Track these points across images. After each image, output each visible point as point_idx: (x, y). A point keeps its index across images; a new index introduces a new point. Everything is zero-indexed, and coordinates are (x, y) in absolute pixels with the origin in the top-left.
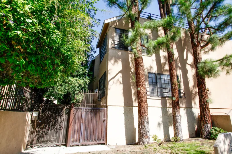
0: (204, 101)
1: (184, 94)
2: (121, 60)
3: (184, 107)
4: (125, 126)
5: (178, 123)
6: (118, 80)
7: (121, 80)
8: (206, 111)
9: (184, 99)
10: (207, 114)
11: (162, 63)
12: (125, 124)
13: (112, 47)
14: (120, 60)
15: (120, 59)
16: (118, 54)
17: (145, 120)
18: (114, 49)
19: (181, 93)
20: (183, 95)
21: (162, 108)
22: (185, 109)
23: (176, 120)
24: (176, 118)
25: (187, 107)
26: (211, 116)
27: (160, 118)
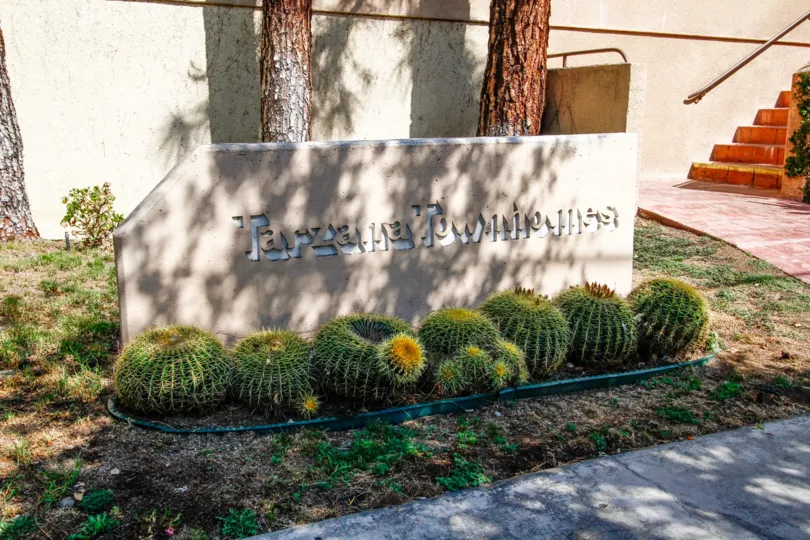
3: (403, 13)
5: (280, 112)
8: (514, 34)
10: (517, 59)
21: (205, 14)
22: (408, 25)
23: (272, 92)
24: (273, 84)
25: (426, 14)
26: (552, 73)
27: (190, 81)
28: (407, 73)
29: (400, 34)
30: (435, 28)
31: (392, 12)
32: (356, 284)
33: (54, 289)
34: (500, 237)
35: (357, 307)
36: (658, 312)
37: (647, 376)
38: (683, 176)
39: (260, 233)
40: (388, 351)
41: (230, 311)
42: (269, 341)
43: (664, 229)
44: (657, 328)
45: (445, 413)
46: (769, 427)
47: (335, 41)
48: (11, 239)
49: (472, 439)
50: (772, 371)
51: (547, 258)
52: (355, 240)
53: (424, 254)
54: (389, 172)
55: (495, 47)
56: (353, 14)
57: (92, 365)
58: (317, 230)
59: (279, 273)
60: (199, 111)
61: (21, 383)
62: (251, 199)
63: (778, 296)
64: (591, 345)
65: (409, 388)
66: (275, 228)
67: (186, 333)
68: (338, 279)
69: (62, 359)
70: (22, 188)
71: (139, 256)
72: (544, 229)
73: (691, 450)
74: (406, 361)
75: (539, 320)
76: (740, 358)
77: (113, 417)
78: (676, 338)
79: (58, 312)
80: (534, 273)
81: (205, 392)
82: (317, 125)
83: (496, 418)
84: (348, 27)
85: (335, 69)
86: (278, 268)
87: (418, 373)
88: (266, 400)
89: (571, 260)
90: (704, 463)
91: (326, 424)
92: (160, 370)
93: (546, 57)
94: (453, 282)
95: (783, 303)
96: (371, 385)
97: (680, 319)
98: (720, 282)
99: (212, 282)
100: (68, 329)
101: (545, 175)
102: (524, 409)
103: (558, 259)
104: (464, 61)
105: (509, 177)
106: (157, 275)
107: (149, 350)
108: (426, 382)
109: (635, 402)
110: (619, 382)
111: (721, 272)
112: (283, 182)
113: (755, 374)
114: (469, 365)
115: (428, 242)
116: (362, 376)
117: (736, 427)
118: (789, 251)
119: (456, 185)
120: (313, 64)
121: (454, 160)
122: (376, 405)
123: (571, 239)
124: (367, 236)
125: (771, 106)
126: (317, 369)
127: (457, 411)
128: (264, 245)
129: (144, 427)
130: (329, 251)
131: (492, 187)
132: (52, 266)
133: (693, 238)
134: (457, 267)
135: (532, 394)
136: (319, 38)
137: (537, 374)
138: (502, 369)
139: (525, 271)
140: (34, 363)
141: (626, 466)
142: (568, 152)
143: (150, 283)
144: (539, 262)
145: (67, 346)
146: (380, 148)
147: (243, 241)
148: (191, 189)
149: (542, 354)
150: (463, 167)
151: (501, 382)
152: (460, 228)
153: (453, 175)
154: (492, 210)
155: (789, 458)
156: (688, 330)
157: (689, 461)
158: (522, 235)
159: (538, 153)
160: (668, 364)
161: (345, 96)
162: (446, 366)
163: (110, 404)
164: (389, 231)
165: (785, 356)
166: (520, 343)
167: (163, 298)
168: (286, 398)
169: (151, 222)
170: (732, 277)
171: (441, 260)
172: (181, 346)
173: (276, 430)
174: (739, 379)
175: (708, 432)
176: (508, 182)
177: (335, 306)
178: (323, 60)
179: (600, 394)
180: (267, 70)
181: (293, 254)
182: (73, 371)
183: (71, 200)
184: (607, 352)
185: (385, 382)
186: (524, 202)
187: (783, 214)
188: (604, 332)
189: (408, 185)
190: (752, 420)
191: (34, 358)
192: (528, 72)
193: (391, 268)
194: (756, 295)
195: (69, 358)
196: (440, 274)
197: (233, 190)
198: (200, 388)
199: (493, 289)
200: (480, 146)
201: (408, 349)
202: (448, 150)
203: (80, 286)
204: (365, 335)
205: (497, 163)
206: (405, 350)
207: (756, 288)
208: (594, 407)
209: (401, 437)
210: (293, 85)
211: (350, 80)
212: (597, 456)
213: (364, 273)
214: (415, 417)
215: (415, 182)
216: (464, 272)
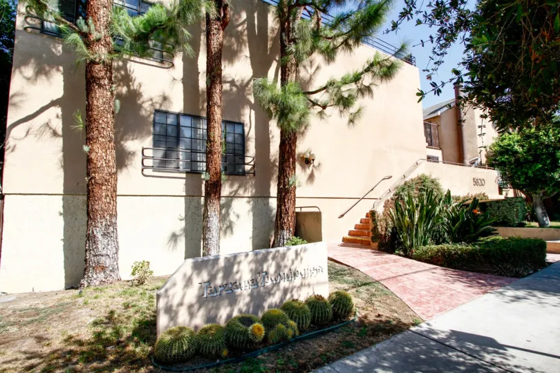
0: (284, 182)
1: (254, 166)
2: (61, 68)
3: (250, 195)
4: (64, 246)
6: (47, 125)
7: (58, 125)
8: (285, 202)
9: (250, 178)
10: (286, 210)
11: (200, 89)
12: (64, 240)
13: (27, 25)
14: (58, 70)
15: (58, 65)
16: (54, 50)
17: (98, 229)
18: (36, 34)
19: (245, 164)
20: (251, 170)
21: (185, 199)
22: (251, 199)
23: (207, 225)
24: (207, 222)
25: (257, 196)
26: (297, 213)
27: (179, 221)
28: (251, 214)
29: (249, 202)
30: (260, 199)
31: (246, 195)
32: (239, 302)
33: (128, 306)
34: (286, 280)
35: (240, 311)
36: (338, 304)
37: (337, 328)
38: (341, 242)
39: (207, 288)
40: (252, 330)
41: (196, 317)
42: (210, 329)
43: (337, 264)
44: (338, 309)
45: (272, 351)
46: (378, 346)
47: (228, 206)
48: (111, 283)
49: (282, 362)
50: (376, 322)
51: (302, 285)
52: (239, 287)
53: (262, 289)
54: (250, 263)
55: (279, 206)
56: (233, 197)
57: (144, 341)
58: (226, 285)
59: (213, 301)
60: (181, 230)
61: (118, 353)
62: (205, 276)
63: (374, 290)
64: (318, 318)
65: (260, 343)
66: (212, 285)
67: (182, 329)
68: (233, 301)
69: (133, 339)
70: (117, 264)
71: (165, 300)
72: (300, 276)
73: (354, 359)
74: (258, 333)
75: (301, 311)
76: (365, 317)
77: (154, 366)
78: (345, 312)
79: (130, 317)
80: (297, 291)
81: (188, 353)
82: (222, 233)
83: (289, 352)
84: (232, 201)
85: (227, 214)
86: (213, 299)
87: (262, 337)
88: (210, 353)
89: (309, 285)
90: (359, 364)
91: (232, 361)
92: (172, 346)
93: (295, 208)
94: (271, 298)
95: (376, 293)
96: (247, 343)
97: (345, 306)
98: (356, 285)
99: (190, 307)
100: (134, 324)
101: (299, 258)
102: (299, 347)
103: (305, 285)
104: (269, 209)
105: (288, 260)
106: (171, 306)
107: (168, 338)
108: (265, 339)
109: (334, 339)
110: (329, 331)
111: (356, 281)
112: (215, 269)
113: (371, 323)
114: (279, 331)
115: (263, 285)
116: (244, 340)
117: (367, 347)
118: (376, 271)
119: (271, 264)
120: (220, 213)
121: (270, 257)
122: (248, 351)
123: (309, 278)
124: (243, 285)
125: (364, 217)
126: (228, 339)
127: (275, 350)
128: (209, 292)
129: (166, 370)
130: (230, 291)
131: (282, 264)
132: (127, 295)
133: (346, 268)
134: (273, 292)
135: (301, 340)
136: (223, 204)
137: (301, 331)
138: (290, 332)
139: (295, 290)
140: (122, 342)
141: (334, 368)
142: (305, 250)
143: (169, 310)
144: (299, 287)
145: (135, 332)
146: (247, 255)
147: (201, 291)
148: (185, 275)
149: (303, 323)
150: (273, 258)
151: (290, 337)
152: (273, 279)
153: (270, 261)
154: (283, 271)
155: (385, 359)
156: (348, 310)
157: (354, 364)
158: (293, 279)
159: (296, 251)
160: (344, 322)
161: (231, 222)
162: (272, 332)
163: (153, 360)
164: (250, 282)
165: (379, 316)
166: (295, 321)
167: (173, 315)
168: (217, 351)
169: (170, 288)
170: (360, 284)
171: (267, 290)
172: (180, 335)
173: (214, 366)
174: (366, 327)
175: (358, 350)
176: (288, 262)
177: (232, 311)
178: (223, 211)
179: (323, 337)
180: (205, 217)
181: (218, 294)
182: (137, 345)
183: (134, 266)
184: (324, 319)
185: (251, 342)
186: (293, 268)
187: (373, 256)
188: (322, 313)
189: (256, 266)
190: (372, 343)
191: (122, 339)
192: (290, 214)
193: (251, 295)
194: (368, 290)
195: (136, 338)
196: (267, 295)
197: (199, 274)
198: (186, 351)
199: (285, 298)
200: (278, 251)
201: (259, 329)
202: (268, 253)
203: (138, 303)
204: (243, 324)
205: (284, 256)
206: (258, 328)
207: (367, 287)
208: (321, 343)
209: (257, 364)
210: (214, 222)
211: (232, 217)
212: (325, 366)
213: (242, 298)
214: (262, 354)
215: (258, 265)
216: (275, 293)
